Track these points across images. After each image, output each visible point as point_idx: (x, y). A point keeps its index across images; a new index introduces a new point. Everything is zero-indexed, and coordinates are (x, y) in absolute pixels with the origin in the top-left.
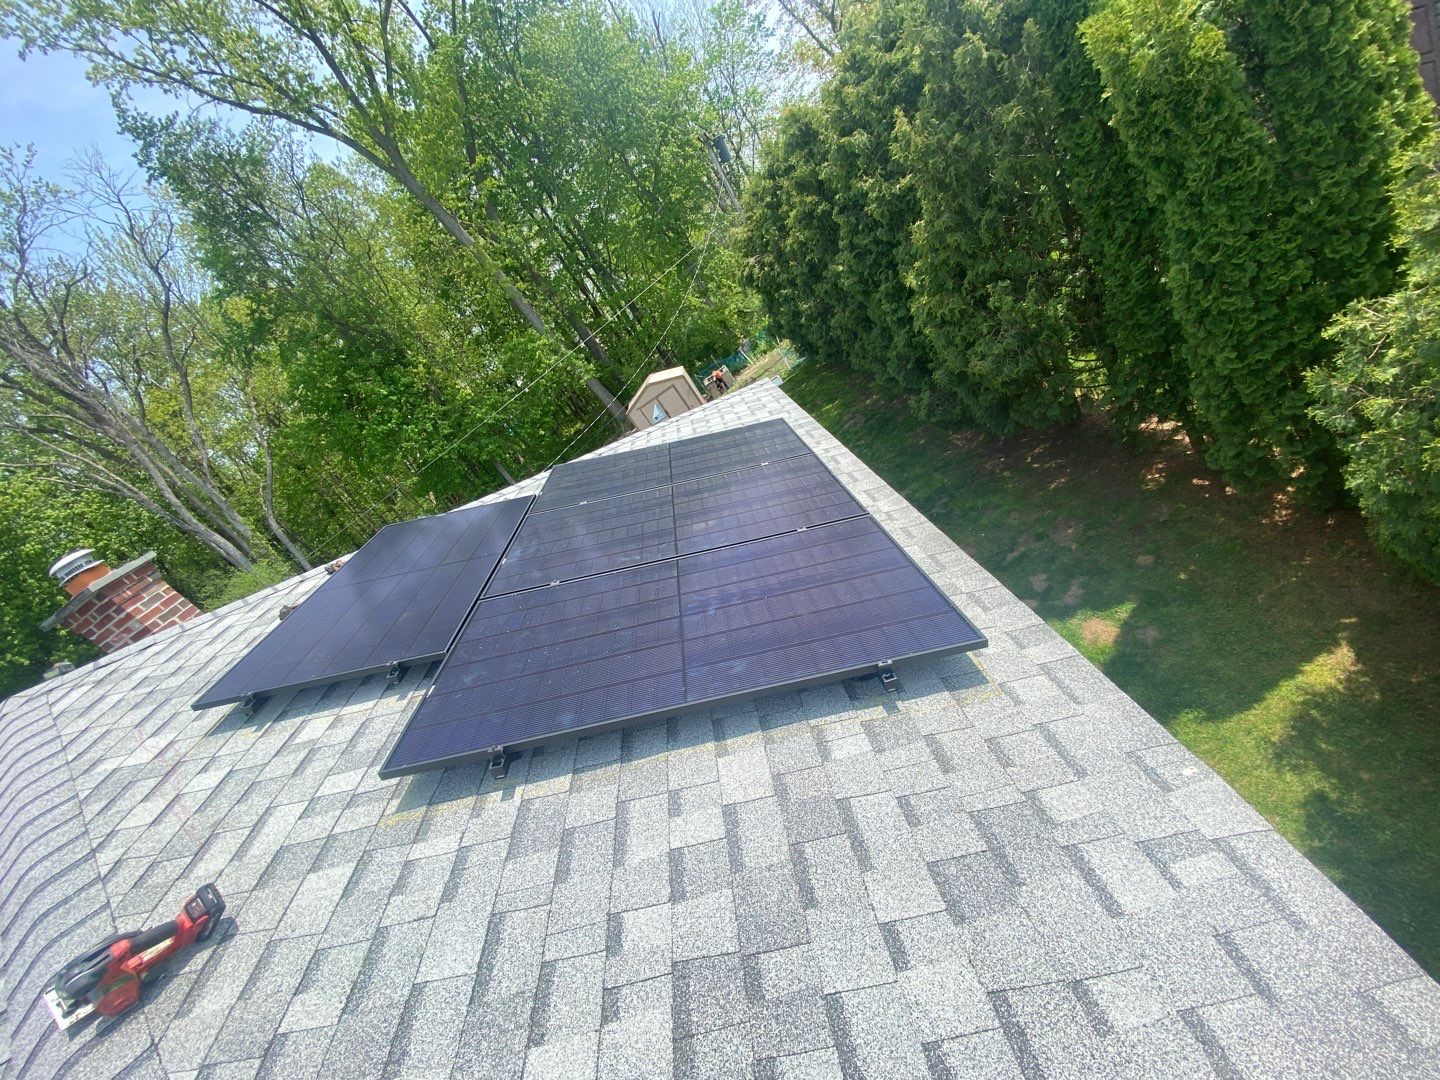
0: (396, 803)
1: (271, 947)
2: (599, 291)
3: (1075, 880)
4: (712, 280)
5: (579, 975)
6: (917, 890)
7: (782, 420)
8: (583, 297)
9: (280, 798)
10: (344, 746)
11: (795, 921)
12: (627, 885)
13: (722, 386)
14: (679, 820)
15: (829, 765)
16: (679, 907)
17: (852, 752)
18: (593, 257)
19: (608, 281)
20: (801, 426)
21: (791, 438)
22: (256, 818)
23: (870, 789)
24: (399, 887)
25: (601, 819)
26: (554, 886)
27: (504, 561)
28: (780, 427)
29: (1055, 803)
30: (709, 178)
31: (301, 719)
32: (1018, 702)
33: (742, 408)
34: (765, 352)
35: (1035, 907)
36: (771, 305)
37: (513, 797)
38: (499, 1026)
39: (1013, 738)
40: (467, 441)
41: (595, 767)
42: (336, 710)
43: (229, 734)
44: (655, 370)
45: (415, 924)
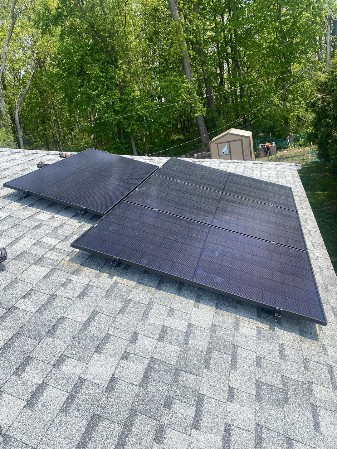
0: (68, 258)
1: (16, 280)
2: (229, 72)
3: (309, 414)
4: (293, 94)
5: (118, 343)
6: (248, 385)
7: (290, 188)
8: (219, 71)
9: (26, 235)
10: (54, 229)
11: (199, 369)
12: (144, 327)
13: (267, 152)
14: (170, 318)
15: (236, 333)
16: (160, 343)
17: (247, 334)
18: (235, 54)
19: (237, 69)
20: (298, 196)
21: (290, 199)
22: (17, 237)
23: (248, 348)
24: (64, 285)
25: (142, 303)
26: (118, 314)
27: (137, 189)
28: (287, 191)
29: (318, 390)
30: (320, 39)
31: (39, 210)
32: (326, 354)
33: (273, 173)
34: (301, 146)
35: (288, 413)
36: (317, 123)
37: (112, 278)
38: (87, 342)
39: (316, 363)
40: (125, 118)
41: (146, 285)
42: (53, 214)
43: (11, 201)
44: (236, 127)
45: (67, 299)
